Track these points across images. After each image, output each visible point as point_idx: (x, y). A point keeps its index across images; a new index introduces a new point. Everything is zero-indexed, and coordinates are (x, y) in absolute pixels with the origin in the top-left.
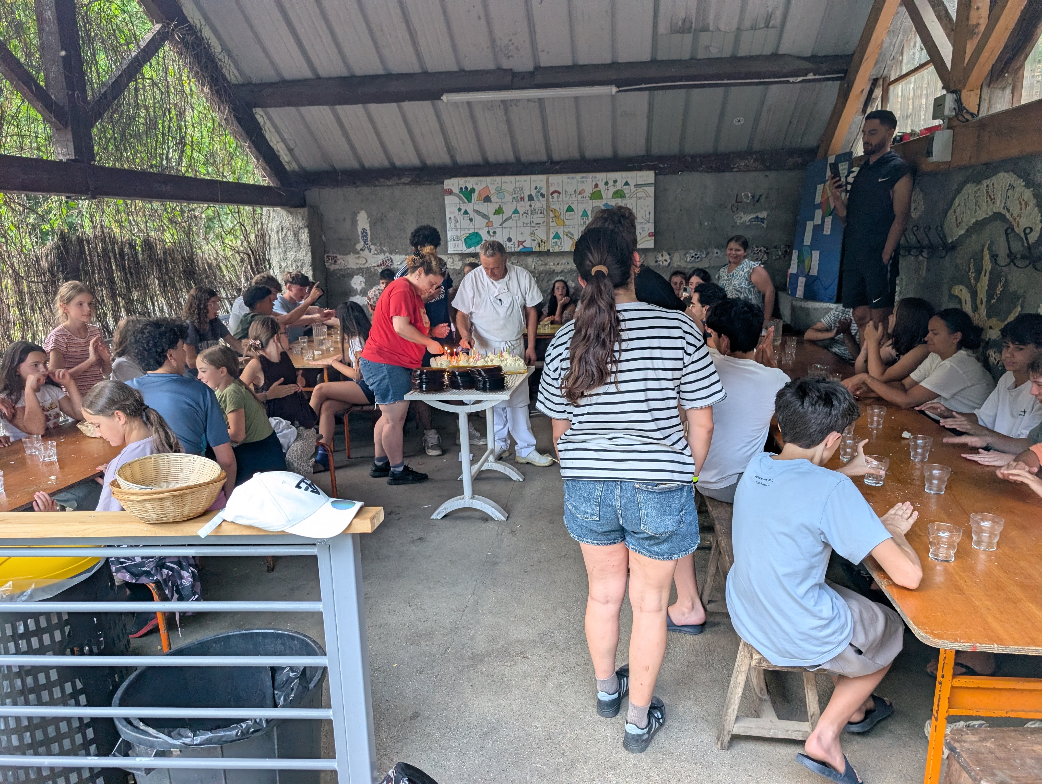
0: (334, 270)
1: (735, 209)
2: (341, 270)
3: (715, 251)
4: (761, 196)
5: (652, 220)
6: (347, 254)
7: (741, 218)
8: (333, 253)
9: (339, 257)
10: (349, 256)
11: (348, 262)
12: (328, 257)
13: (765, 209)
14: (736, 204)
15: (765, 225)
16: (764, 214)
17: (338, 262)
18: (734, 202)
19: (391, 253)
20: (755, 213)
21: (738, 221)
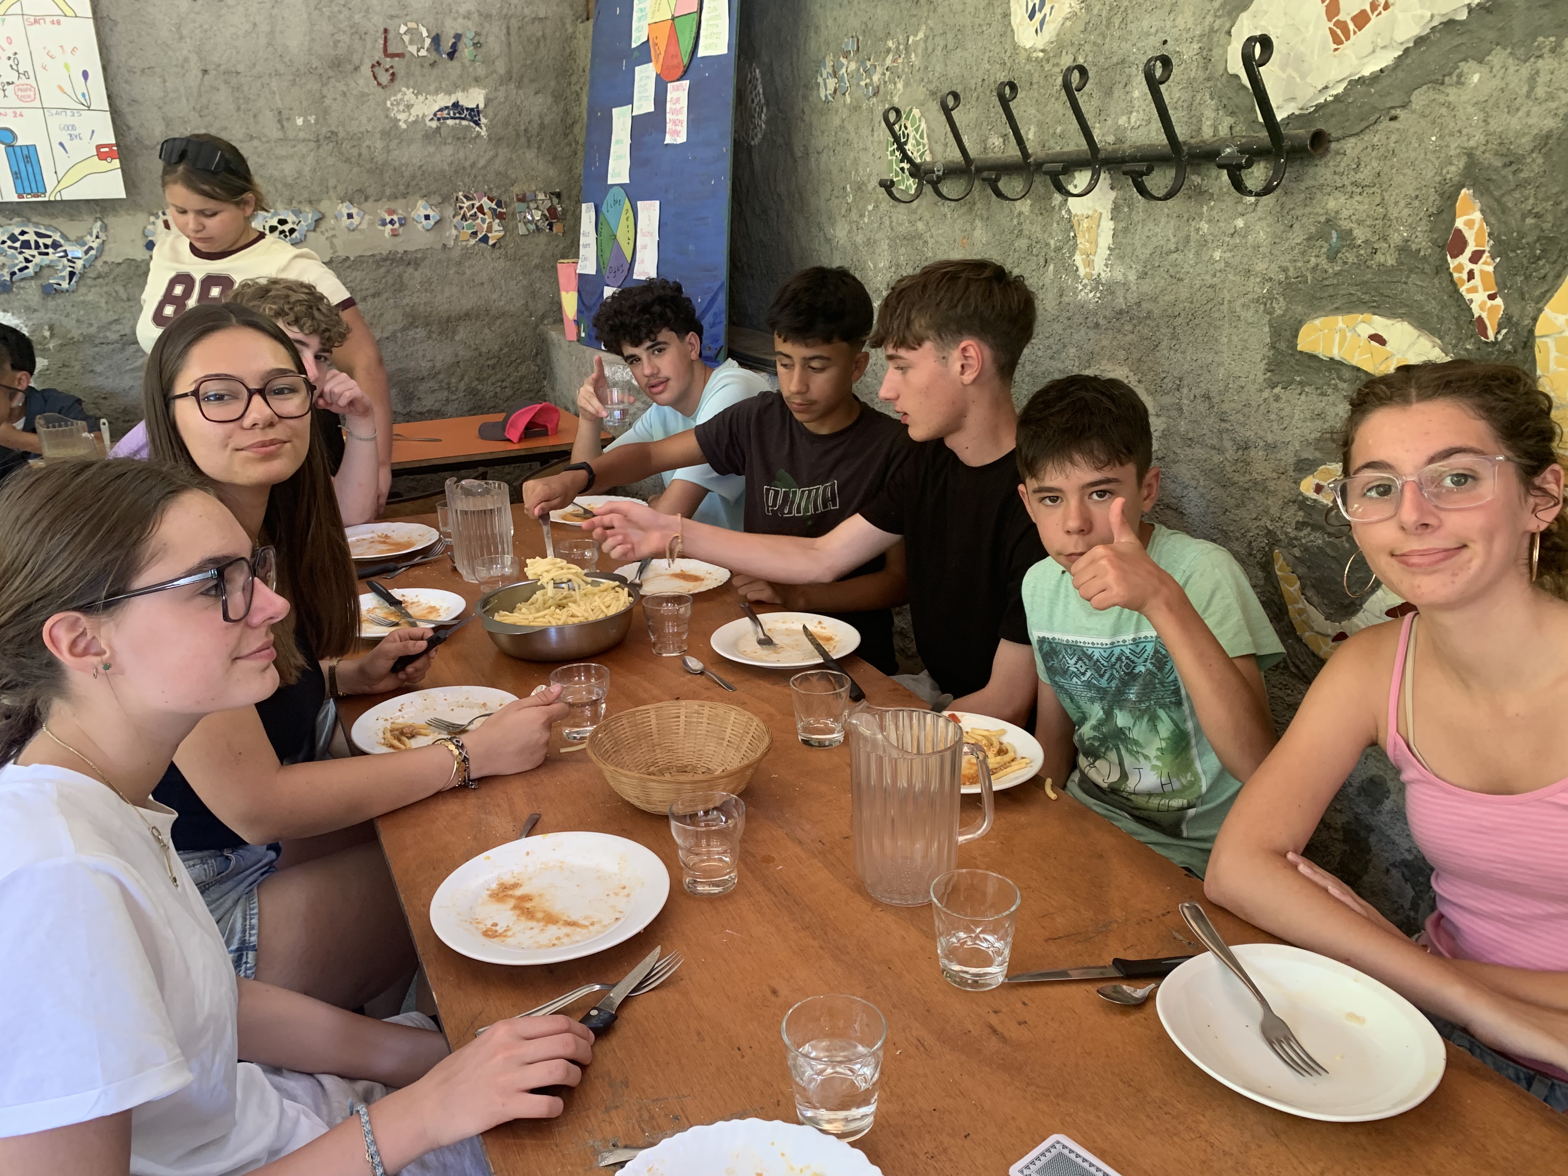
1: (384, 78)
3: (344, 209)
4: (458, 37)
5: (100, 100)
7: (409, 107)
13: (477, 81)
14: (388, 62)
15: (484, 133)
16: (474, 98)
18: (378, 55)
20: (449, 93)
21: (402, 116)
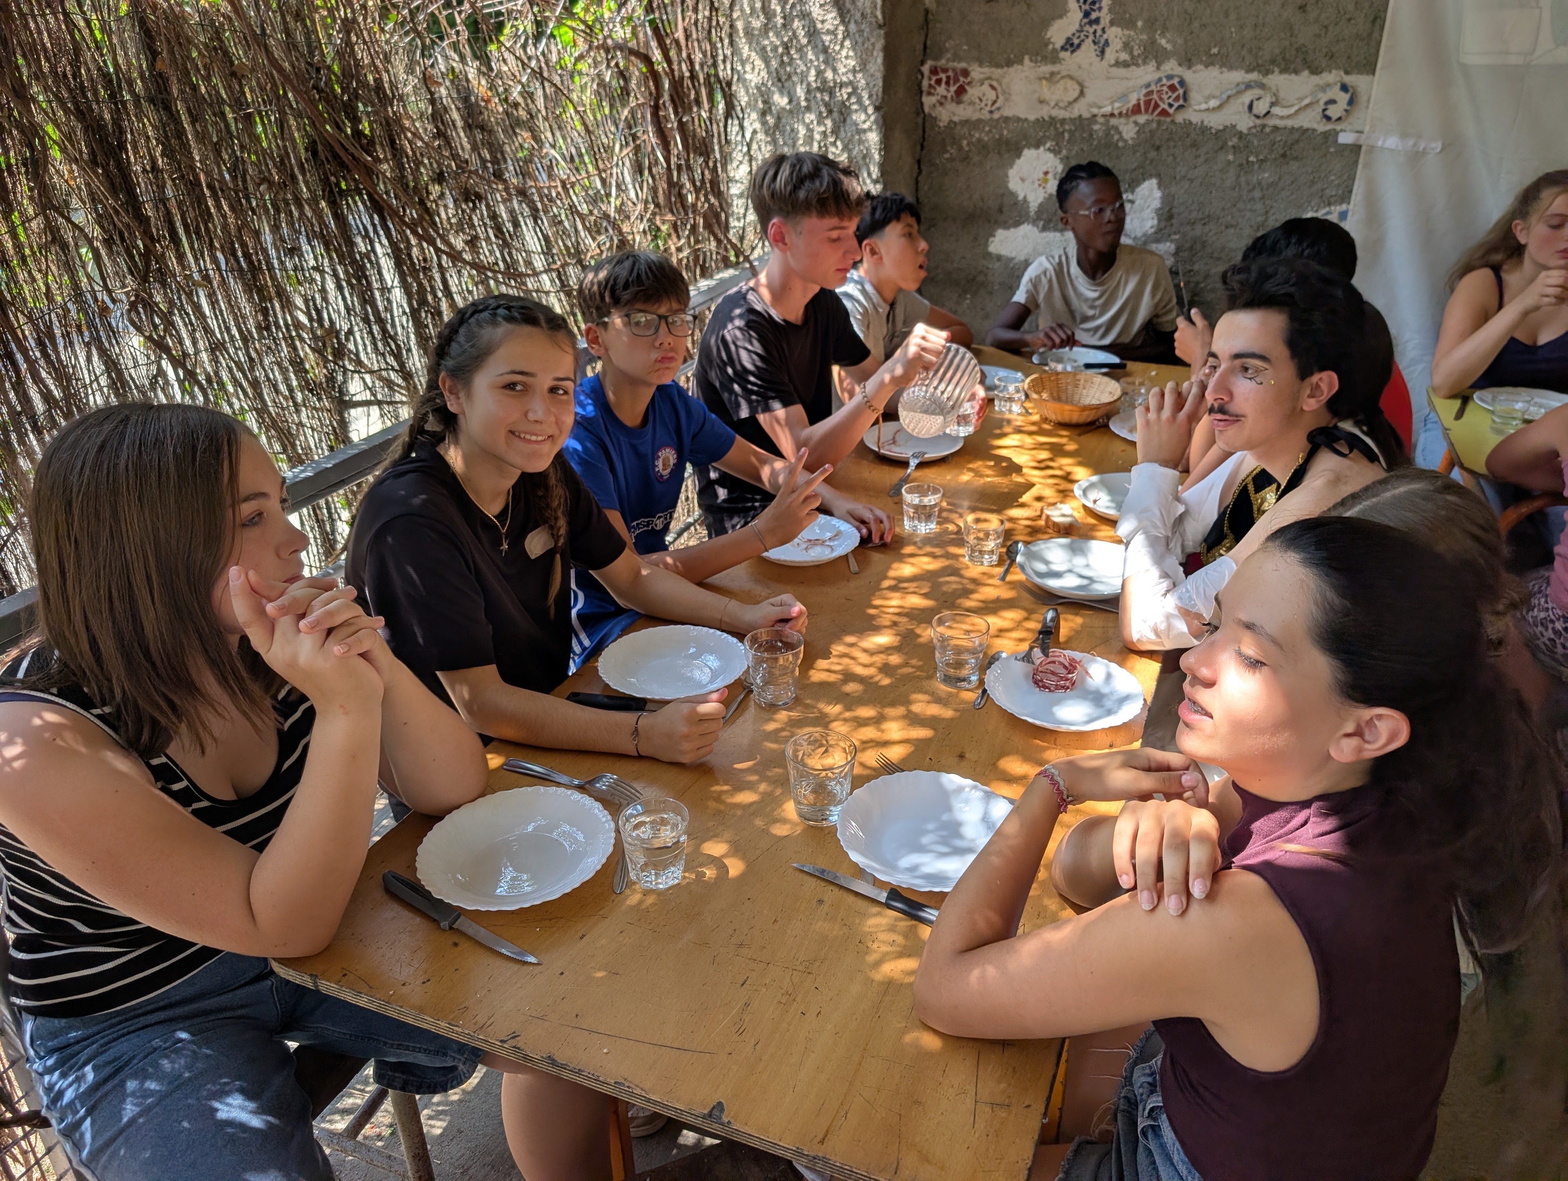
0: (952, 125)
2: (975, 124)
6: (1009, 63)
8: (956, 57)
9: (977, 72)
10: (1012, 70)
11: (1007, 94)
12: (934, 71)
17: (973, 92)
19: (1188, 62)
